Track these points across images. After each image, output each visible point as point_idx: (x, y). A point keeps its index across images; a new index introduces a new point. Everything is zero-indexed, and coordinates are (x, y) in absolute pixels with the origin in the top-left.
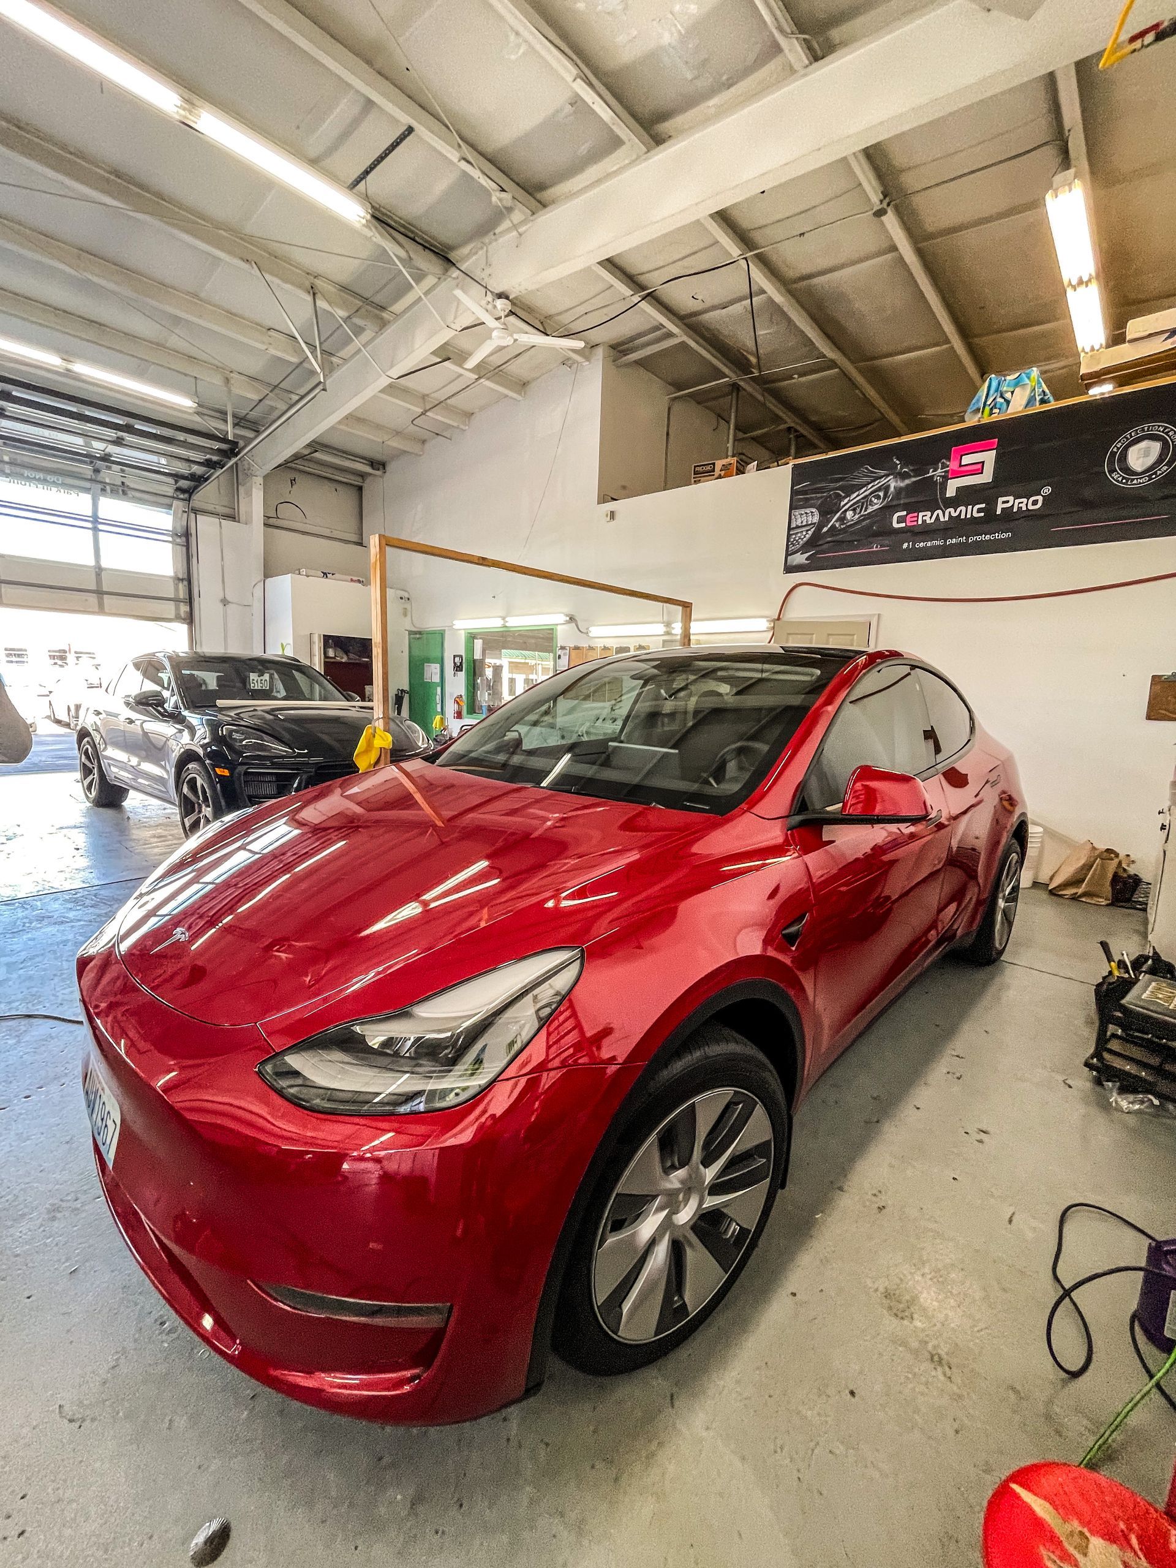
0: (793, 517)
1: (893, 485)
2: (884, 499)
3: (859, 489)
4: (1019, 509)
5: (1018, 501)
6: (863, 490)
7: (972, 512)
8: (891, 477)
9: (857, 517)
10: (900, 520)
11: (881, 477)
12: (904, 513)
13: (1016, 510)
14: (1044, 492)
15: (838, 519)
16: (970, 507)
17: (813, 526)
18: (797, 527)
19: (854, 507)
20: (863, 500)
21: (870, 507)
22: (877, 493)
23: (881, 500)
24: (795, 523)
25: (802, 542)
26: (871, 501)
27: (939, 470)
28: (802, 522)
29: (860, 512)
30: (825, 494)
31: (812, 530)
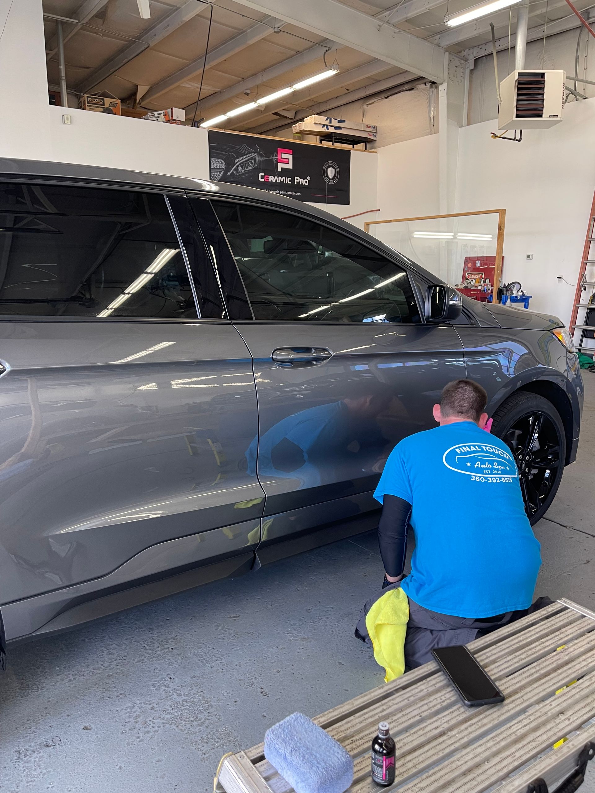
0: (211, 162)
1: (257, 159)
2: (255, 164)
3: (243, 156)
4: (302, 183)
5: (301, 180)
6: (244, 157)
7: (287, 180)
8: (256, 154)
9: (243, 170)
10: (262, 177)
11: (252, 153)
12: (263, 174)
13: (301, 184)
14: (309, 178)
15: (235, 170)
16: (286, 178)
17: (223, 170)
18: (214, 169)
19: (242, 165)
20: (245, 162)
21: (249, 167)
22: (251, 160)
23: (253, 165)
24: (213, 165)
25: (218, 178)
26: (249, 164)
27: (274, 157)
28: (217, 166)
29: (245, 169)
30: (227, 154)
31: (223, 172)
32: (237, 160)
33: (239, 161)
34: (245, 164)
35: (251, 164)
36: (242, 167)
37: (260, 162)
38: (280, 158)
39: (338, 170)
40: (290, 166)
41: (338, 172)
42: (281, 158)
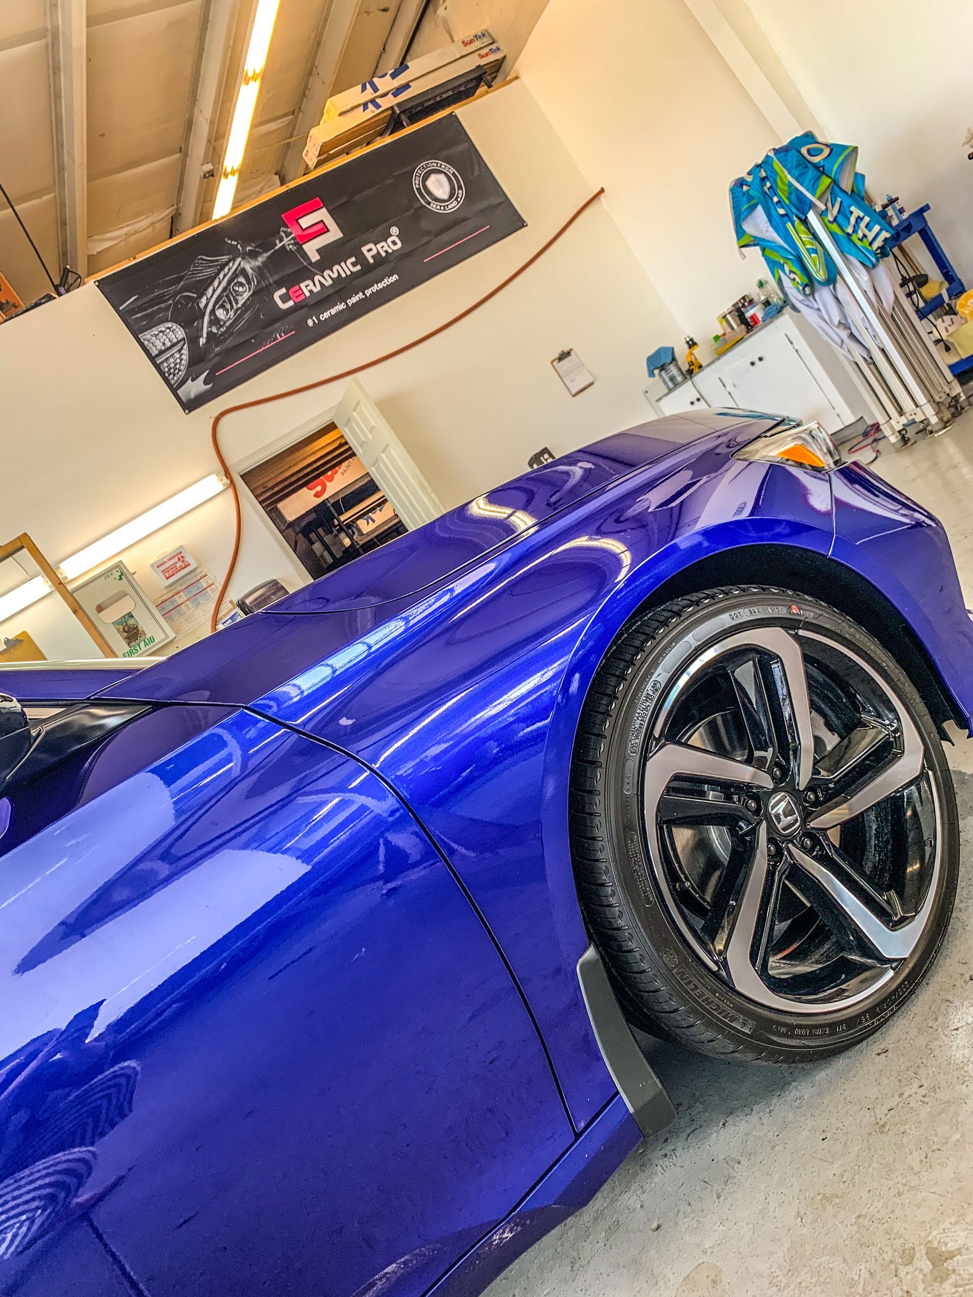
0: (146, 343)
1: (248, 268)
2: (249, 283)
3: (211, 283)
4: (386, 252)
5: (379, 246)
6: (216, 283)
7: (348, 267)
8: (239, 260)
9: (232, 313)
10: (284, 299)
11: (227, 263)
12: (283, 291)
13: (384, 254)
14: (394, 230)
15: (211, 323)
16: (343, 264)
17: (182, 342)
18: (161, 352)
19: (220, 303)
20: (225, 294)
21: (239, 298)
22: (236, 281)
23: (247, 286)
24: (154, 348)
25: (182, 368)
26: (234, 291)
27: (285, 238)
28: (164, 344)
29: (232, 307)
30: (170, 302)
31: (186, 347)
32: (204, 301)
33: (208, 300)
34: (227, 296)
35: (241, 289)
36: (222, 306)
37: (259, 271)
38: (300, 233)
39: (453, 170)
40: (335, 234)
41: (454, 174)
42: (303, 230)
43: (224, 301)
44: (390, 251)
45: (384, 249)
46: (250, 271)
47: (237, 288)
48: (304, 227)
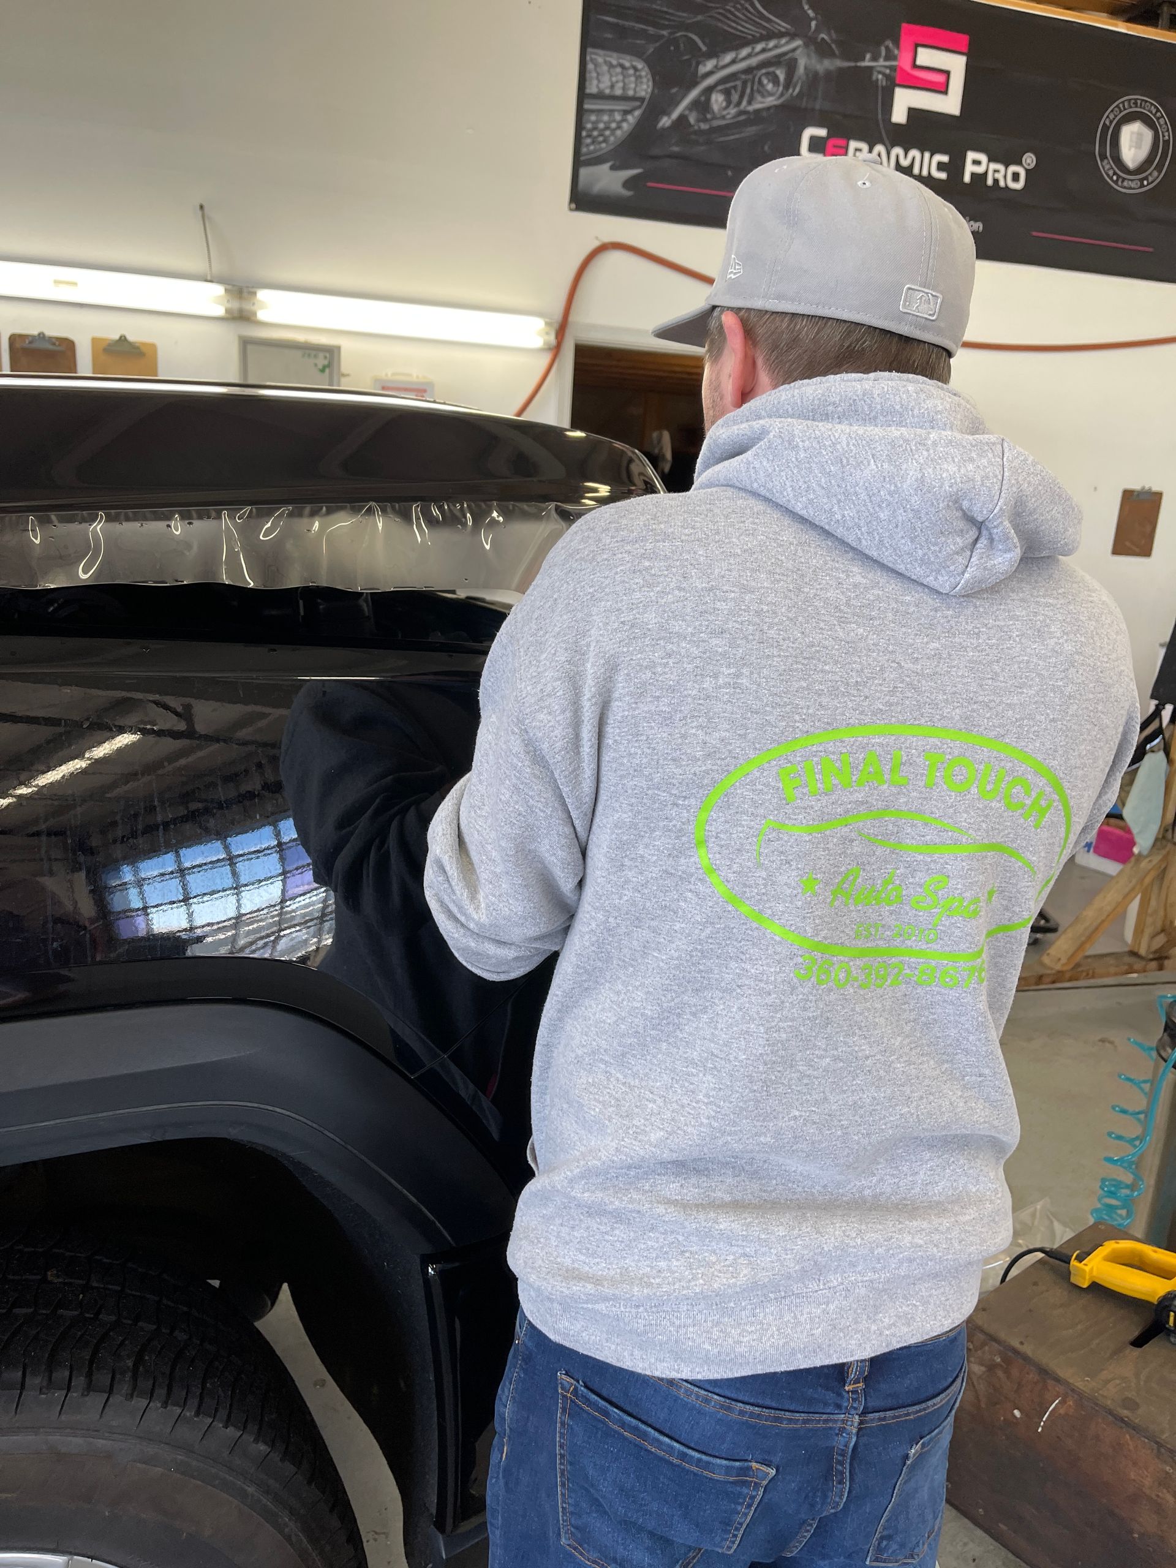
0: (590, 66)
1: (802, 63)
2: (787, 86)
3: (738, 47)
4: (996, 181)
5: (993, 166)
6: (745, 52)
7: (930, 165)
8: (798, 42)
9: (733, 111)
11: (781, 35)
12: (822, 132)
13: (990, 182)
14: (1030, 159)
15: (695, 105)
16: (927, 155)
17: (638, 103)
18: (600, 96)
19: (728, 85)
20: (743, 77)
21: (759, 98)
22: (771, 69)
23: (781, 88)
24: (595, 82)
25: (612, 139)
26: (760, 82)
27: (881, 60)
28: (612, 87)
29: (739, 103)
30: (665, 33)
31: (637, 113)
32: (710, 65)
33: (717, 68)
34: (745, 83)
35: (770, 87)
36: (727, 93)
37: (813, 79)
38: (907, 67)
39: (1169, 136)
40: (950, 104)
41: (1166, 143)
42: (915, 66)
43: (735, 87)
44: (1002, 184)
45: (997, 175)
46: (801, 70)
47: (765, 81)
48: (919, 62)
